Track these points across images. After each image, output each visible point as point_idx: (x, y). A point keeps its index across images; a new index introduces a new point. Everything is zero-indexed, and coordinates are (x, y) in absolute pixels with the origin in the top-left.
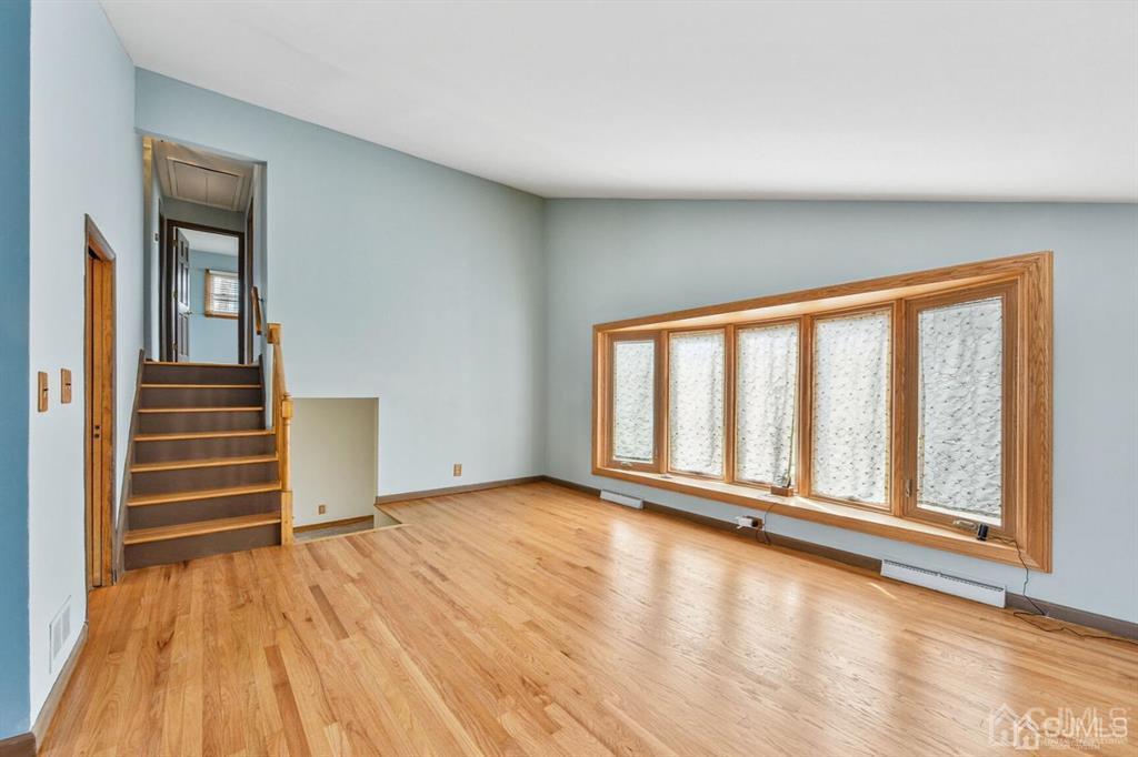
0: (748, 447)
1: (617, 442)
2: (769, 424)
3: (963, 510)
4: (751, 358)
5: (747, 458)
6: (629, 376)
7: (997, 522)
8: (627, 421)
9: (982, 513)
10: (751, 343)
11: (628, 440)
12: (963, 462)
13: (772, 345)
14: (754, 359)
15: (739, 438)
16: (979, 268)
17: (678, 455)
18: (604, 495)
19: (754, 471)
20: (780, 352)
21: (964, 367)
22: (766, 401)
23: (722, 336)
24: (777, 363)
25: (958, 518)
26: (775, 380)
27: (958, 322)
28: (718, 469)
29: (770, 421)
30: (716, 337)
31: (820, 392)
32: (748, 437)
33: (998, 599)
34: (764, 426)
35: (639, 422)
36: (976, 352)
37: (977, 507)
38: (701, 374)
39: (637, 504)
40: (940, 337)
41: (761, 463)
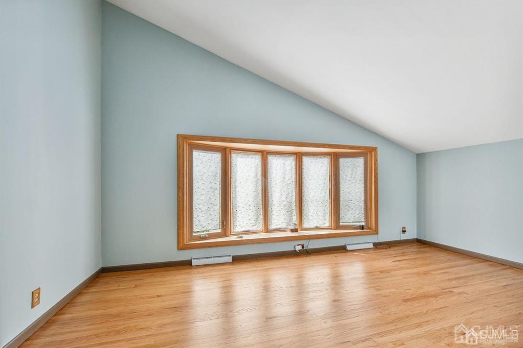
0: (273, 213)
1: (195, 222)
2: (283, 201)
3: (353, 222)
4: (274, 169)
5: (273, 218)
6: (203, 175)
7: (363, 224)
8: (201, 206)
9: (358, 222)
10: (274, 161)
11: (202, 219)
12: (353, 207)
13: (284, 164)
14: (276, 170)
15: (269, 209)
16: (359, 148)
17: (237, 223)
18: (194, 263)
19: (276, 224)
20: (288, 168)
21: (353, 178)
22: (281, 190)
23: (260, 156)
24: (287, 173)
25: (354, 225)
26: (286, 180)
27: (351, 163)
28: (260, 226)
29: (284, 199)
30: (257, 157)
31: (304, 186)
32: (273, 207)
33: (371, 246)
34: (280, 202)
35: (210, 206)
36: (356, 173)
37: (357, 221)
38: (249, 176)
39: (229, 259)
40: (346, 168)
41: (280, 219)
